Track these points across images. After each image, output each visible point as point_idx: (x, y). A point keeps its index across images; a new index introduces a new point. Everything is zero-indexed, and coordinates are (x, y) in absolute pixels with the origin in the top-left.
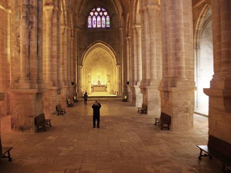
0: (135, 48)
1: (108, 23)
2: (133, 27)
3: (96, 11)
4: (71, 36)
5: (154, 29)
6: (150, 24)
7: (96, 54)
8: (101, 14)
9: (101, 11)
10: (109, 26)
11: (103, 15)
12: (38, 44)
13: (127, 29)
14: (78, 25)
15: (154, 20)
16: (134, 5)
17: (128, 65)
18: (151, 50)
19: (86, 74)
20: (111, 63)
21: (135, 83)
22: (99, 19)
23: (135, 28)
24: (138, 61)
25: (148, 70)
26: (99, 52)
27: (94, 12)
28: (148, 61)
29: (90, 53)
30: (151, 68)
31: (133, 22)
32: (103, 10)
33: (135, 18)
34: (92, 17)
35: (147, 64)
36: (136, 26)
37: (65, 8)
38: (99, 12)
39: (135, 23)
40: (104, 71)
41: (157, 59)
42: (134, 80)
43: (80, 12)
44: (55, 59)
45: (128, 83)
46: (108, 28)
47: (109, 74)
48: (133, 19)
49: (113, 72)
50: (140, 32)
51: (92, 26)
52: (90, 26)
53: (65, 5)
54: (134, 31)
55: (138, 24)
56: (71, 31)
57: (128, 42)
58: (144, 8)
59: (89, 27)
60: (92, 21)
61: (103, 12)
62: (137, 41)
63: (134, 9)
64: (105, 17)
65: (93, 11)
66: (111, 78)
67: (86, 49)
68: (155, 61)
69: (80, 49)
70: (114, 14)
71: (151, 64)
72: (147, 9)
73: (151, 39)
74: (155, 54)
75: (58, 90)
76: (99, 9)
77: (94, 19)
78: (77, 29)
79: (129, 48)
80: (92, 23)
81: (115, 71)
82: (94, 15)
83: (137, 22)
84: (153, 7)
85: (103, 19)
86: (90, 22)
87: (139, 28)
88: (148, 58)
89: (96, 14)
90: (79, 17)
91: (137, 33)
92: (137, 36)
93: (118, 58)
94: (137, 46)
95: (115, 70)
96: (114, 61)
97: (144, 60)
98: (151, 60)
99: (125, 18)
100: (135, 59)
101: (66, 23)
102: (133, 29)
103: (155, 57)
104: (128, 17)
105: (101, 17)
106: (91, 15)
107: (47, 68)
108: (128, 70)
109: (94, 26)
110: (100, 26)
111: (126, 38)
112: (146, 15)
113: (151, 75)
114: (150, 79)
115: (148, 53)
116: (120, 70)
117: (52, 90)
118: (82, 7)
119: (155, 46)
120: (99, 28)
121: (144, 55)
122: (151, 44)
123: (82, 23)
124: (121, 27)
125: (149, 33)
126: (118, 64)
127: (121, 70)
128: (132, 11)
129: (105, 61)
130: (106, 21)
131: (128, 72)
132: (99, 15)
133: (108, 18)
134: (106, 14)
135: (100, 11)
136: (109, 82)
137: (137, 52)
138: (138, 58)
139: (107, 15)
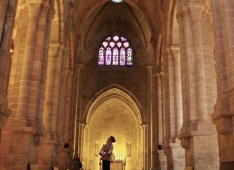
0: (171, 82)
1: (130, 59)
2: (168, 50)
3: (112, 40)
4: (70, 68)
5: (200, 40)
6: (194, 33)
7: (109, 110)
8: (119, 45)
9: (120, 40)
10: (131, 64)
11: (122, 46)
12: (4, 29)
13: (158, 62)
14: (83, 59)
15: (199, 26)
16: (169, 16)
17: (160, 118)
18: (196, 73)
19: (91, 141)
20: (133, 125)
21: (171, 140)
22: (116, 52)
23: (171, 51)
24: (176, 104)
25: (192, 104)
26: (114, 107)
27: (109, 42)
28: (192, 91)
29: (100, 106)
30: (198, 101)
31: (168, 42)
32: (123, 39)
33: (171, 36)
34: (105, 49)
35: (191, 95)
36: (173, 48)
37: (62, 17)
38: (116, 43)
39: (171, 44)
40: (121, 138)
41: (207, 87)
42: (169, 136)
43: (88, 39)
44: (35, 83)
45: (160, 147)
46: (129, 66)
47: (130, 143)
48: (168, 38)
49: (135, 139)
50: (178, 57)
51: (105, 62)
52: (101, 63)
53: (62, 12)
54: (170, 57)
55: (175, 45)
56: (70, 60)
57: (159, 82)
58: (184, 9)
59: (99, 63)
60: (105, 55)
61: (123, 42)
62: (174, 70)
63: (169, 22)
64: (126, 49)
65: (107, 41)
66: (133, 150)
67: (93, 97)
68: (204, 90)
69: (84, 97)
70: (138, 45)
71: (197, 95)
72: (189, 11)
73: (196, 56)
74: (204, 79)
75: (35, 135)
76: (116, 38)
77: (108, 52)
78: (81, 65)
79: (162, 90)
80: (105, 58)
81: (140, 137)
82: (109, 46)
83: (174, 42)
84: (197, 6)
85: (123, 52)
86: (101, 57)
87: (177, 51)
88: (192, 84)
89: (112, 44)
90: (85, 48)
91: (173, 59)
92: (174, 64)
93: (144, 113)
94: (175, 79)
95: (140, 135)
96: (138, 120)
97: (185, 90)
98: (197, 88)
99: (155, 46)
100: (172, 101)
101: (62, 40)
102: (167, 53)
103: (203, 84)
104: (159, 42)
105: (119, 49)
106: (103, 47)
107: (20, 95)
108: (160, 126)
109: (108, 62)
110: (117, 63)
111: (158, 74)
112: (187, 19)
113: (199, 113)
114: (197, 120)
115: (191, 77)
116: (147, 132)
117: (24, 132)
118: (90, 33)
119: (203, 66)
120: (115, 66)
121: (185, 83)
122: (197, 62)
123: (89, 57)
124: (149, 65)
125: (193, 45)
126: (143, 123)
127: (149, 132)
128: (165, 27)
129: (124, 121)
130: (126, 55)
131: (160, 129)
132: (116, 46)
133: (130, 52)
134: (126, 45)
135: (118, 41)
136: (129, 155)
137: (175, 89)
138: (175, 99)
139: (128, 48)
